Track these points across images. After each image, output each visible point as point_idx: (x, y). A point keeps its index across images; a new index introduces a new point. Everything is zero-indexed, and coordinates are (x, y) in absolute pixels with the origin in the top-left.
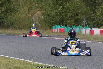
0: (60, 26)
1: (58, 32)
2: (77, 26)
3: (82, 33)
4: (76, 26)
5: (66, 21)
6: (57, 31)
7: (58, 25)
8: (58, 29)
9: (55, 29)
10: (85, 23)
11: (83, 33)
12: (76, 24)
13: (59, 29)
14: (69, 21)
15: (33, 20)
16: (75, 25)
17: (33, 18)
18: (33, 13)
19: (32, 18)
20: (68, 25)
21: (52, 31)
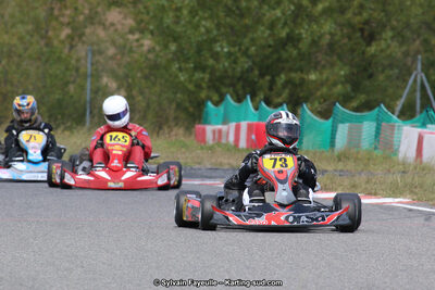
0: (256, 109)
1: (243, 144)
2: (368, 106)
3: (396, 152)
4: (357, 110)
5: (295, 76)
6: (232, 138)
7: (239, 100)
8: (238, 129)
9: (224, 128)
10: (423, 86)
11: (401, 156)
12: (363, 98)
13: (250, 127)
14: (313, 77)
15: (83, 61)
16: (355, 104)
17: (82, 50)
18: (81, 18)
19: (72, 47)
20: (306, 100)
21: (201, 137)
